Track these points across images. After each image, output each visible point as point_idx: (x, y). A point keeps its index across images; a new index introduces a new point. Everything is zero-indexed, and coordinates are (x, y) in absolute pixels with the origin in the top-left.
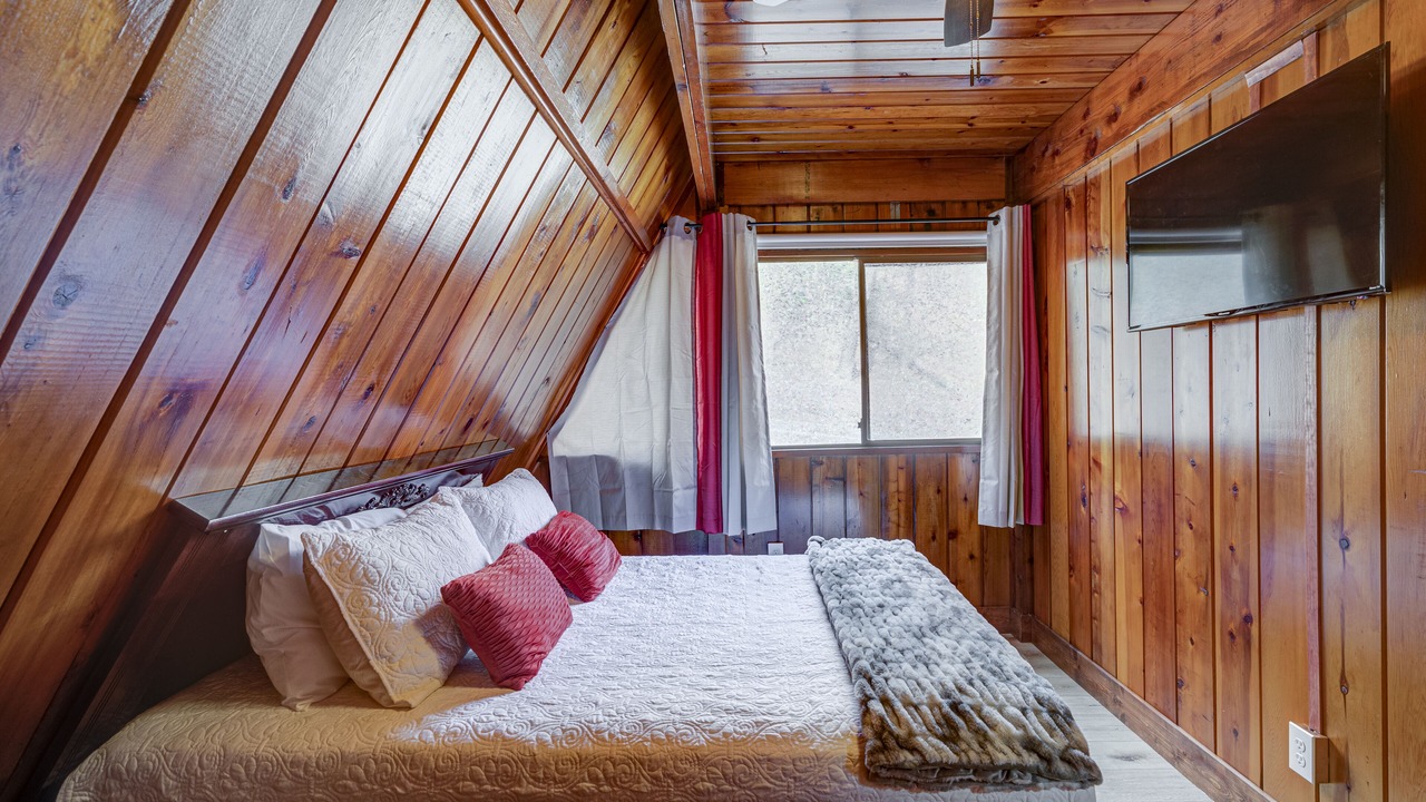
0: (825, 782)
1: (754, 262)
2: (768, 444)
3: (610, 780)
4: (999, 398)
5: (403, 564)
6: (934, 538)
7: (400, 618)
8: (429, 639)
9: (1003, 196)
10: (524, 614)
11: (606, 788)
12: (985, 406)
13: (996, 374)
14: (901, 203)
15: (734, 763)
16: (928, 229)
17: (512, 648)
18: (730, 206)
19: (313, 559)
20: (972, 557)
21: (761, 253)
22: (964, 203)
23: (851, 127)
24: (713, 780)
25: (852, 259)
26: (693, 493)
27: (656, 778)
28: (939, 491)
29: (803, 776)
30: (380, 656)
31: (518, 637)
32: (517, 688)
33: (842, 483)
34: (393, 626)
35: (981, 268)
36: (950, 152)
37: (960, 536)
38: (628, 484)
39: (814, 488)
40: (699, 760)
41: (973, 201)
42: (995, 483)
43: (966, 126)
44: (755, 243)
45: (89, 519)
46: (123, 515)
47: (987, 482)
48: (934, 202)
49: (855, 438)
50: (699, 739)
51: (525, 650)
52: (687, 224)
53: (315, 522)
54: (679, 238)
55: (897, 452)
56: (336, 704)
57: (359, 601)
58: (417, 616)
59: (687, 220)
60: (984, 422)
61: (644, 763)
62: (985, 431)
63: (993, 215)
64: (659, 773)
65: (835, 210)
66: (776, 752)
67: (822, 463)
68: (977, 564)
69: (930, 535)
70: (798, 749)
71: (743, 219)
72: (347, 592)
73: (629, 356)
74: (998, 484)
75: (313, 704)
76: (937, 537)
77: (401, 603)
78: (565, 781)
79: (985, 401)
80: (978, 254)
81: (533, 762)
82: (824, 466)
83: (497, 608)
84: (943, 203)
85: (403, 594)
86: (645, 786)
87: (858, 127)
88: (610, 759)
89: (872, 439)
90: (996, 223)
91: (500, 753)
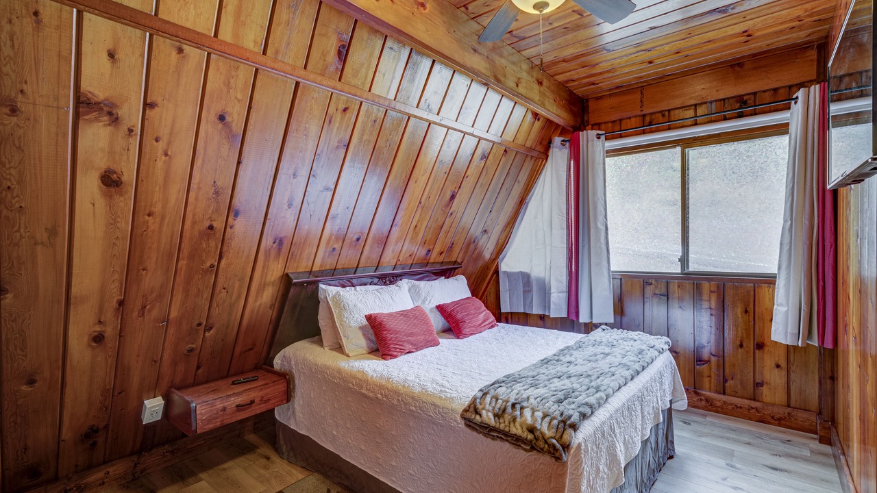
0: (452, 421)
1: (602, 158)
2: (609, 269)
3: (386, 396)
4: (791, 242)
5: (360, 305)
6: (741, 346)
7: (353, 324)
8: (364, 335)
9: (815, 77)
10: (396, 332)
11: (385, 399)
12: (781, 248)
13: (789, 223)
14: (716, 101)
15: (424, 402)
16: (741, 116)
17: (386, 344)
18: (593, 125)
19: (328, 298)
20: (778, 366)
21: (607, 152)
22: (775, 90)
23: (650, 62)
24: (415, 407)
25: (675, 147)
26: (564, 296)
27: (398, 399)
28: (746, 312)
29: (445, 416)
30: (345, 336)
31: (390, 340)
32: (385, 359)
33: (666, 298)
34: (350, 327)
35: (783, 141)
36: (754, 55)
37: (766, 349)
38: (535, 288)
39: (645, 300)
40: (413, 398)
41: (784, 87)
42: (785, 309)
43: (744, 39)
44: (603, 147)
45: (262, 276)
46: (272, 275)
47: (779, 308)
48: (746, 95)
49: (677, 269)
50: (417, 390)
51: (392, 346)
52: (563, 141)
53: (344, 286)
54: (557, 150)
55: (709, 280)
56: (337, 351)
57: (340, 315)
58: (361, 325)
59: (562, 139)
60: (779, 261)
61: (397, 393)
62: (779, 268)
63: (794, 97)
64: (400, 398)
65: (663, 115)
66: (438, 402)
67: (651, 284)
68: (784, 373)
69: (738, 343)
70: (448, 405)
71: (592, 133)
72: (337, 311)
73: (536, 218)
74: (788, 310)
75: (330, 349)
76: (744, 345)
77: (355, 319)
78: (374, 392)
79: (781, 244)
80: (782, 129)
81: (367, 382)
82: (653, 286)
83: (384, 327)
84: (755, 94)
85: (357, 316)
86: (395, 402)
87: (657, 62)
88: (387, 388)
89: (691, 269)
90: (796, 103)
91: (360, 376)
